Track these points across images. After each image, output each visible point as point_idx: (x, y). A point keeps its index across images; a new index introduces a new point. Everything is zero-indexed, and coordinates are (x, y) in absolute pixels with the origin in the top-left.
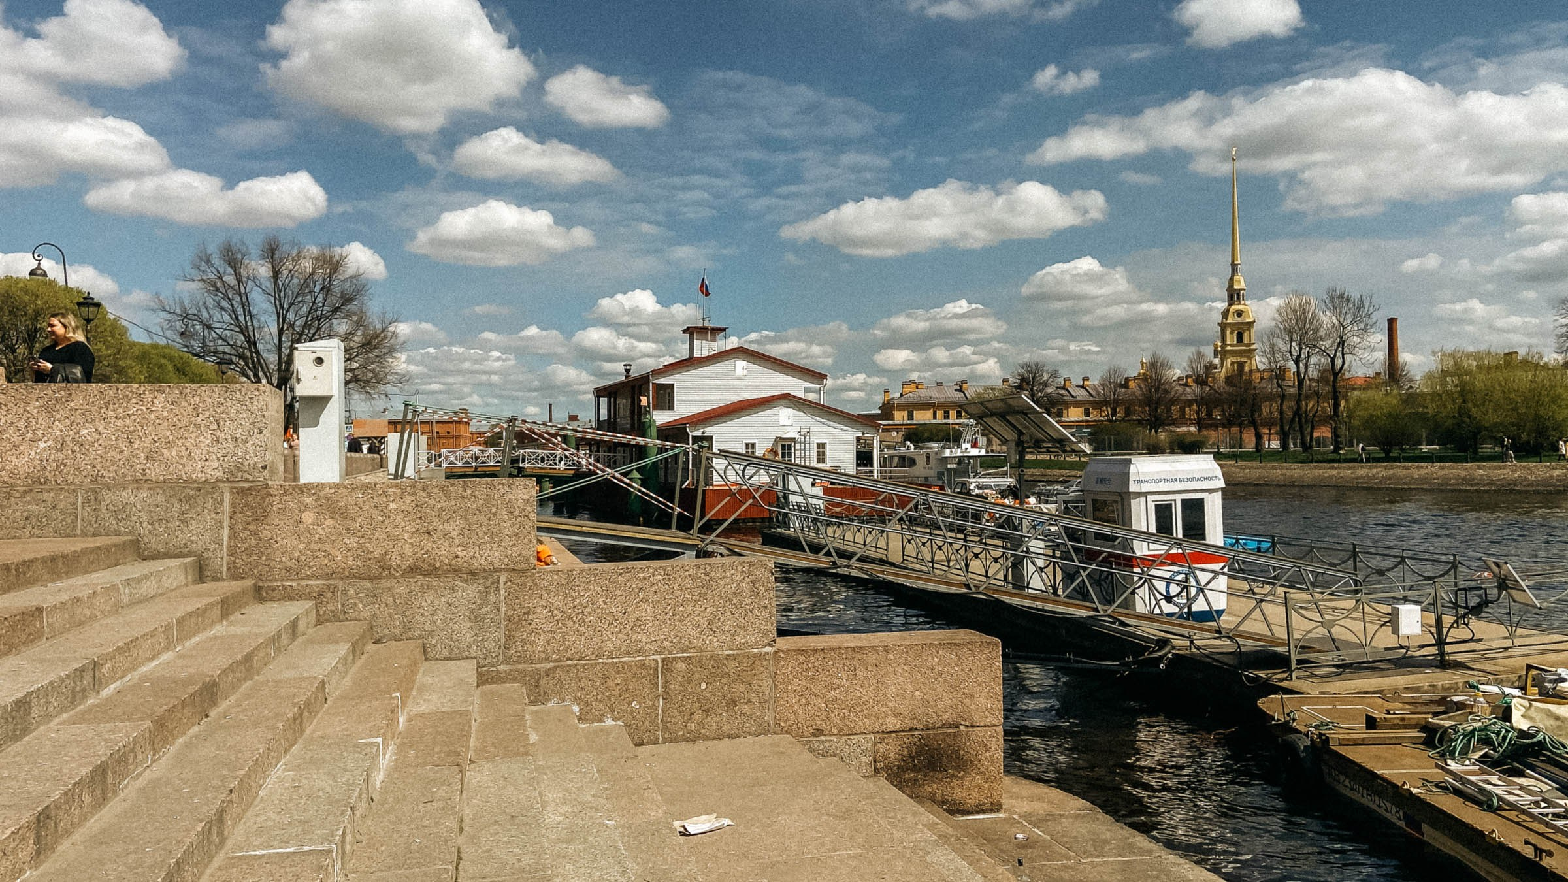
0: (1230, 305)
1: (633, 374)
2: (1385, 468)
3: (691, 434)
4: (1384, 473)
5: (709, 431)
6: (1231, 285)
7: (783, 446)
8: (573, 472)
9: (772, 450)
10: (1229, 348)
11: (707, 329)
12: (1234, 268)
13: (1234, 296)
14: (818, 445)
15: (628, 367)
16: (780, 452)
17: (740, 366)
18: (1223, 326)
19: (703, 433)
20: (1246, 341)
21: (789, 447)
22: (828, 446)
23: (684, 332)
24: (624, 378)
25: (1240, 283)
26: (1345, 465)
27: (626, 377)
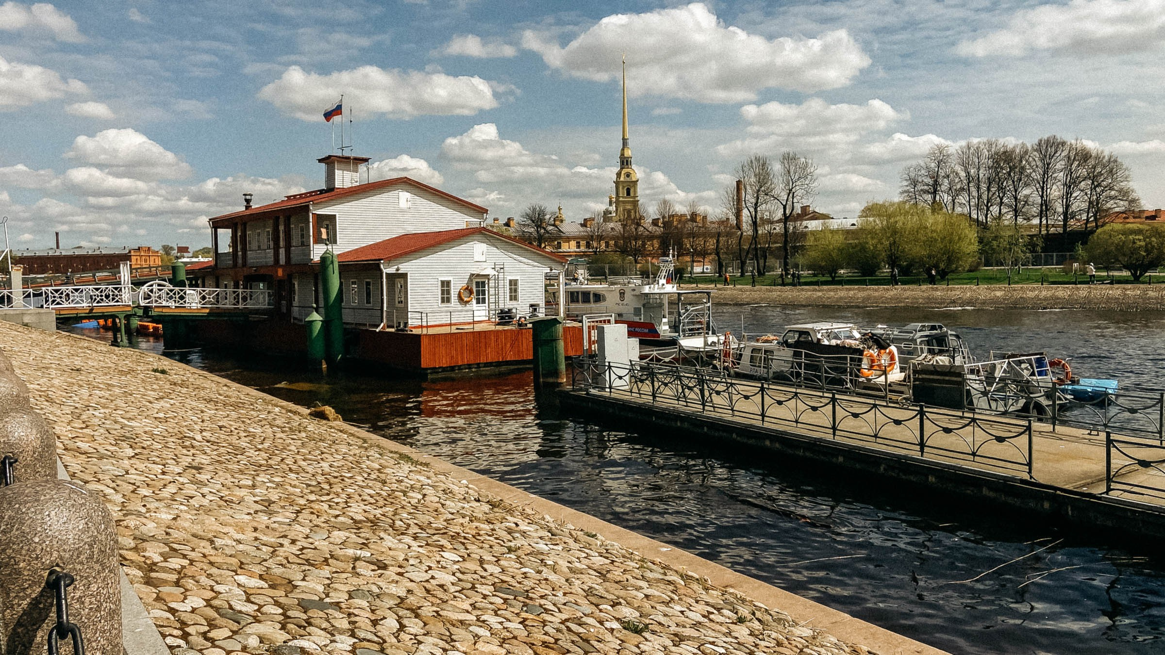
0: (622, 168)
1: (254, 205)
2: (858, 289)
3: (385, 271)
4: (861, 294)
5: (404, 268)
6: (622, 154)
7: (477, 284)
8: (207, 311)
9: (467, 288)
10: (621, 199)
11: (348, 158)
12: (625, 141)
13: (625, 162)
14: (511, 281)
15: (248, 197)
16: (474, 290)
17: (404, 198)
18: (617, 183)
19: (398, 270)
20: (632, 195)
21: (483, 283)
22: (519, 283)
23: (320, 161)
24: (244, 209)
25: (628, 153)
26: (825, 287)
27: (247, 207)
